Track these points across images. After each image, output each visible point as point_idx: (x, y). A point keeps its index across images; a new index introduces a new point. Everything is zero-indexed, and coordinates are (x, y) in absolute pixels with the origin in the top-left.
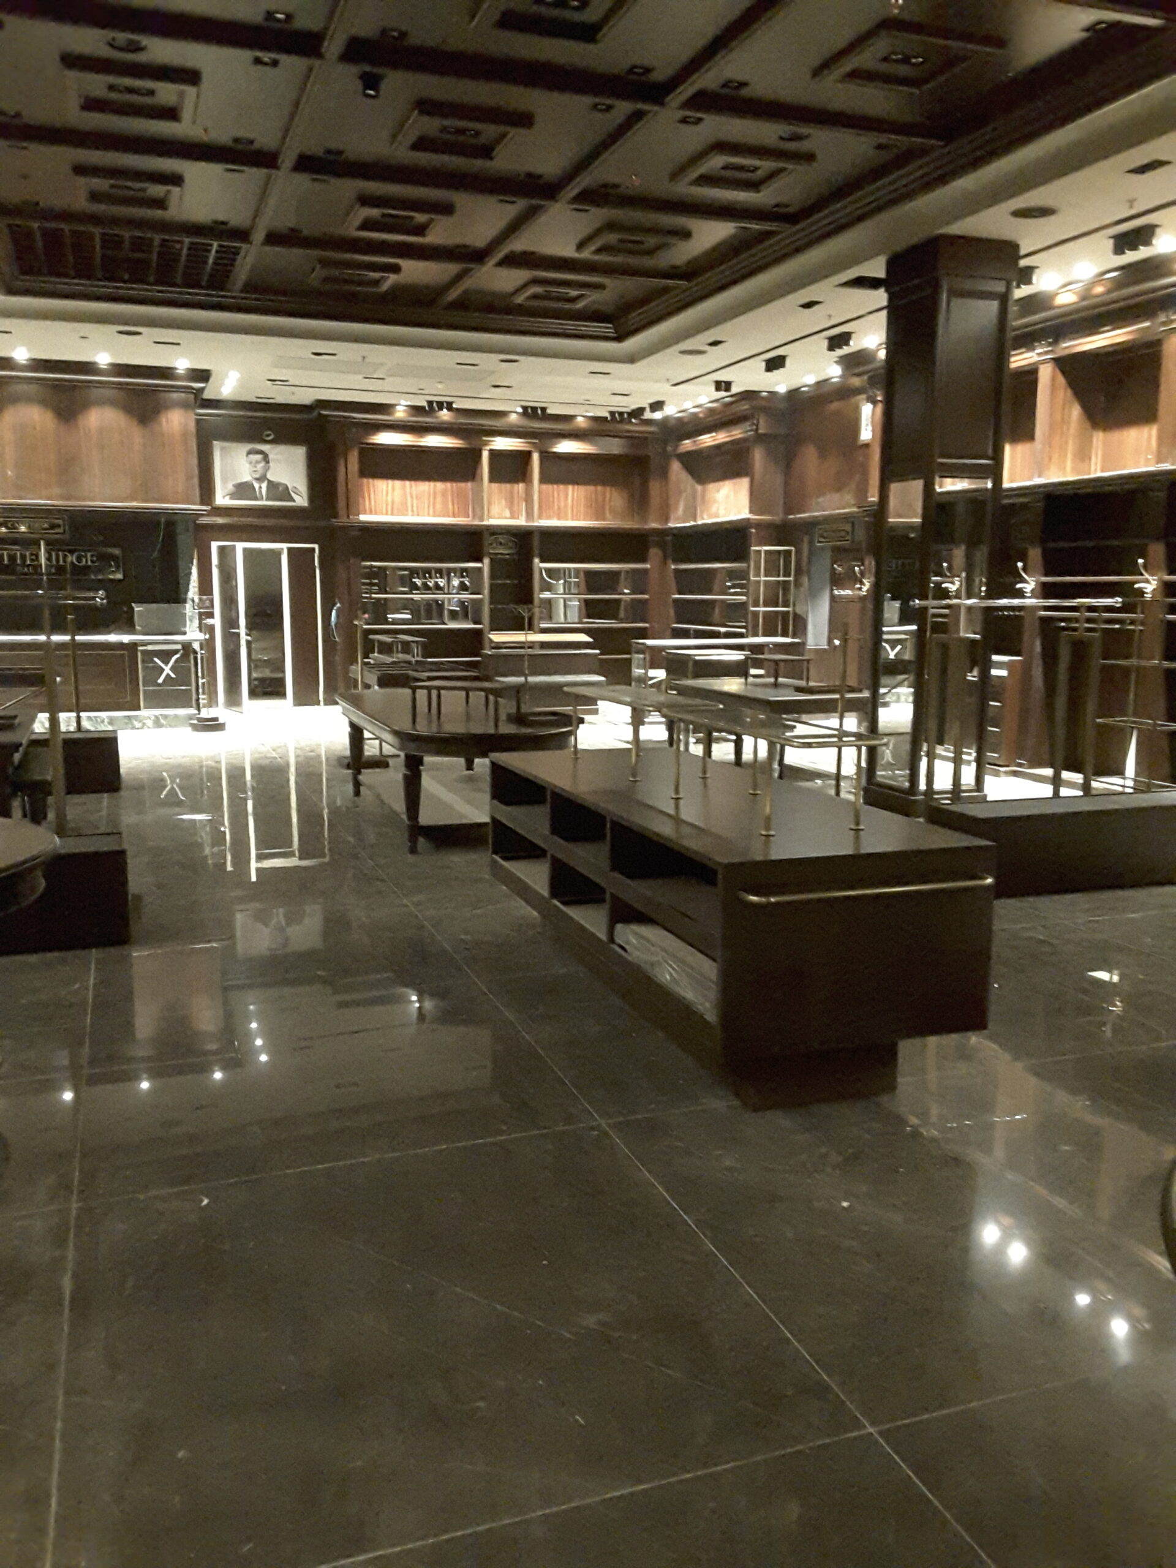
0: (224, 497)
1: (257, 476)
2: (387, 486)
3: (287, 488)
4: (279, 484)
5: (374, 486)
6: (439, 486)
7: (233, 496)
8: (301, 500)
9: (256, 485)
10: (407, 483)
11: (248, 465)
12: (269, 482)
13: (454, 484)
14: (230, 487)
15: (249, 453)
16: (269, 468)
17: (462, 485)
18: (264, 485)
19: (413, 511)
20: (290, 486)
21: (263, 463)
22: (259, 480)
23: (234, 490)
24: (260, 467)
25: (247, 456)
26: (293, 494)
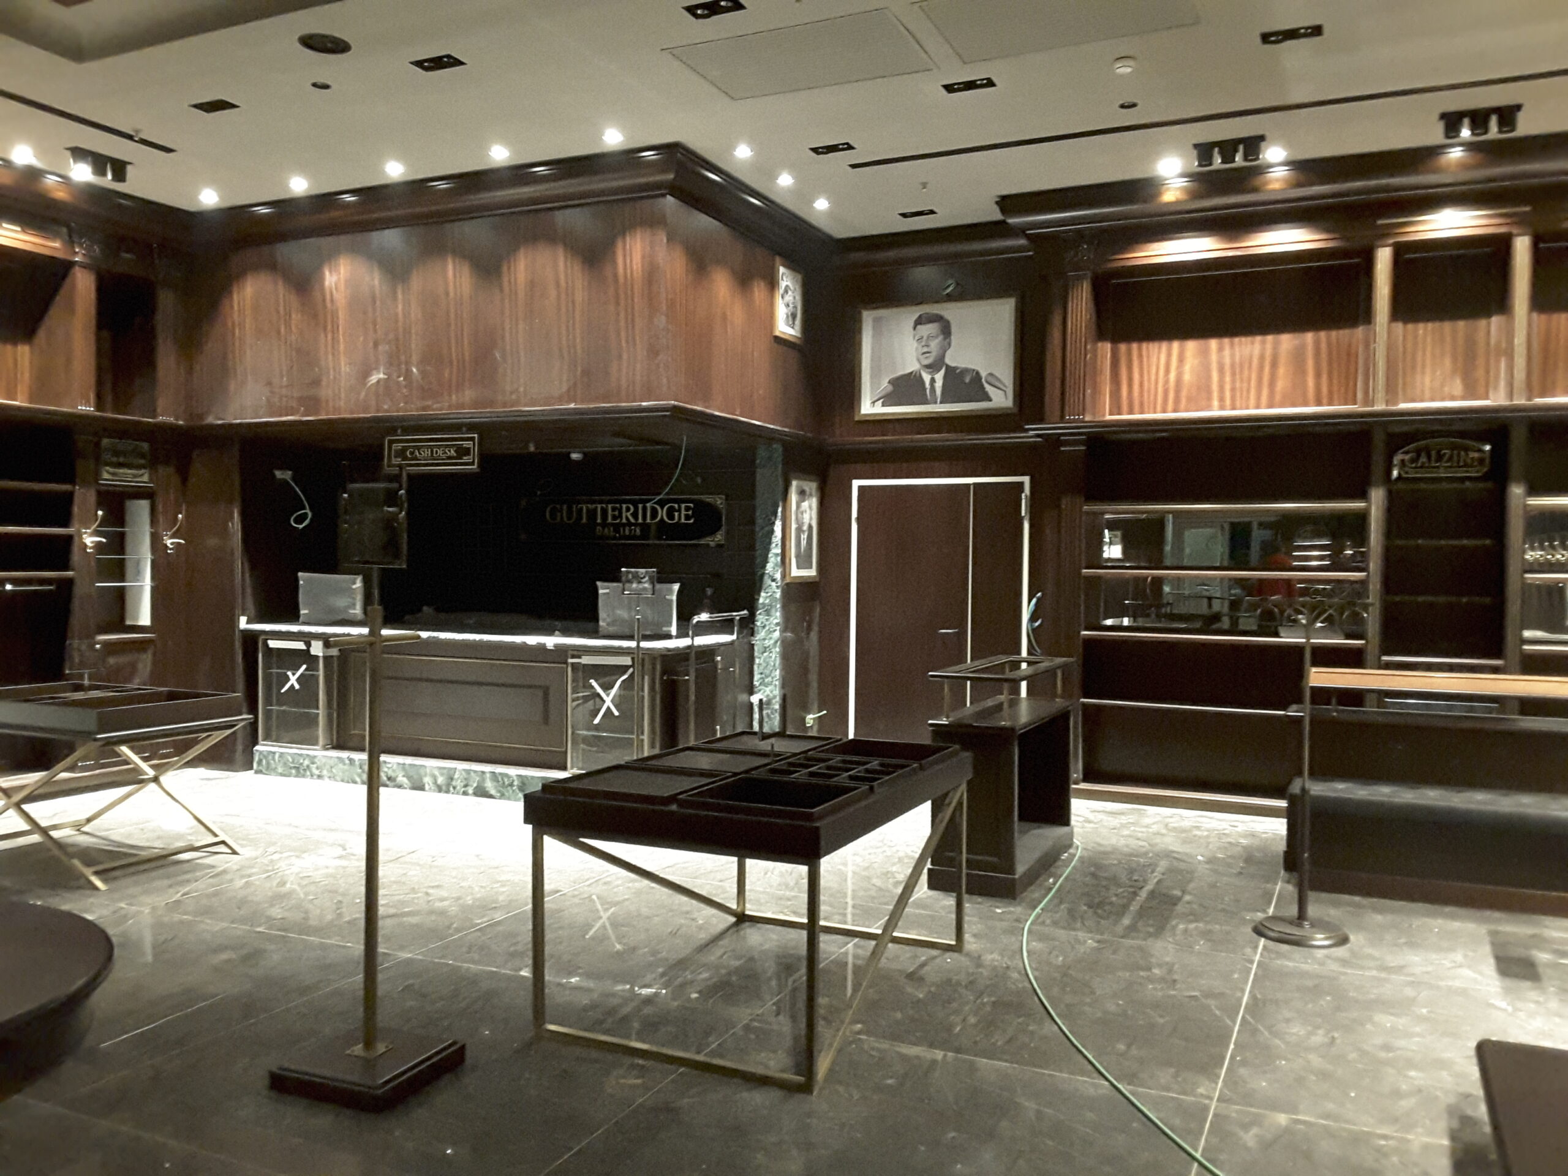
0: (874, 403)
1: (927, 362)
2: (1169, 355)
3: (978, 373)
4: (966, 371)
5: (1140, 356)
6: (1287, 341)
7: (889, 399)
8: (1001, 398)
9: (927, 378)
10: (1213, 343)
11: (915, 344)
12: (951, 372)
13: (1323, 334)
14: (884, 385)
15: (919, 322)
16: (950, 345)
18: (939, 377)
19: (1222, 399)
20: (983, 374)
21: (941, 337)
22: (933, 367)
23: (890, 388)
24: (934, 345)
25: (915, 328)
26: (988, 388)
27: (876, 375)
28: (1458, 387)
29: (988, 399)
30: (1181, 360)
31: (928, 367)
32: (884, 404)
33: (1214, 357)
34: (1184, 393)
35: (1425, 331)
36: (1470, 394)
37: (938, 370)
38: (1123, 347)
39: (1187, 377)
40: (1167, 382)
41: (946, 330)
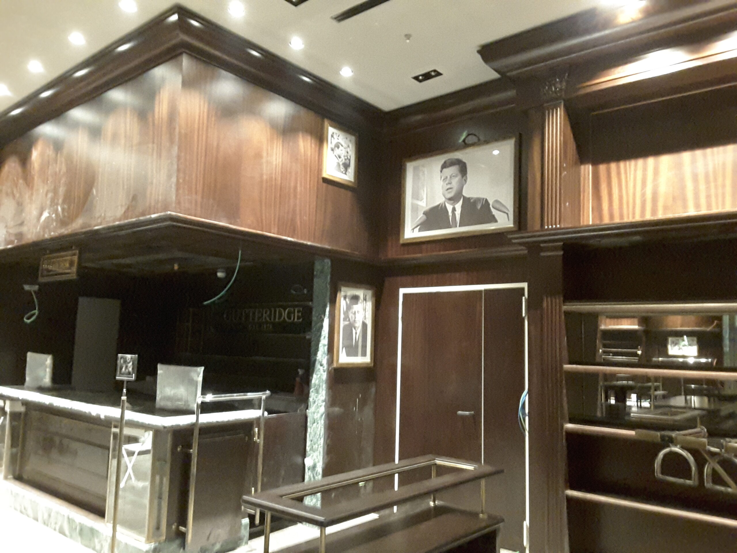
0: (413, 229)
1: (449, 196)
2: (645, 170)
3: (486, 201)
4: (478, 200)
5: (619, 174)
7: (424, 226)
8: (504, 220)
9: (450, 208)
11: (442, 183)
12: (467, 201)
14: (421, 216)
15: (444, 166)
16: (466, 181)
18: (458, 206)
20: (491, 202)
21: (459, 176)
22: (453, 200)
23: (425, 217)
24: (455, 182)
25: (441, 172)
26: (494, 212)
27: (415, 209)
29: (494, 220)
31: (450, 199)
32: (420, 230)
34: (661, 203)
37: (458, 201)
38: (602, 168)
39: (663, 189)
40: (643, 195)
41: (463, 171)
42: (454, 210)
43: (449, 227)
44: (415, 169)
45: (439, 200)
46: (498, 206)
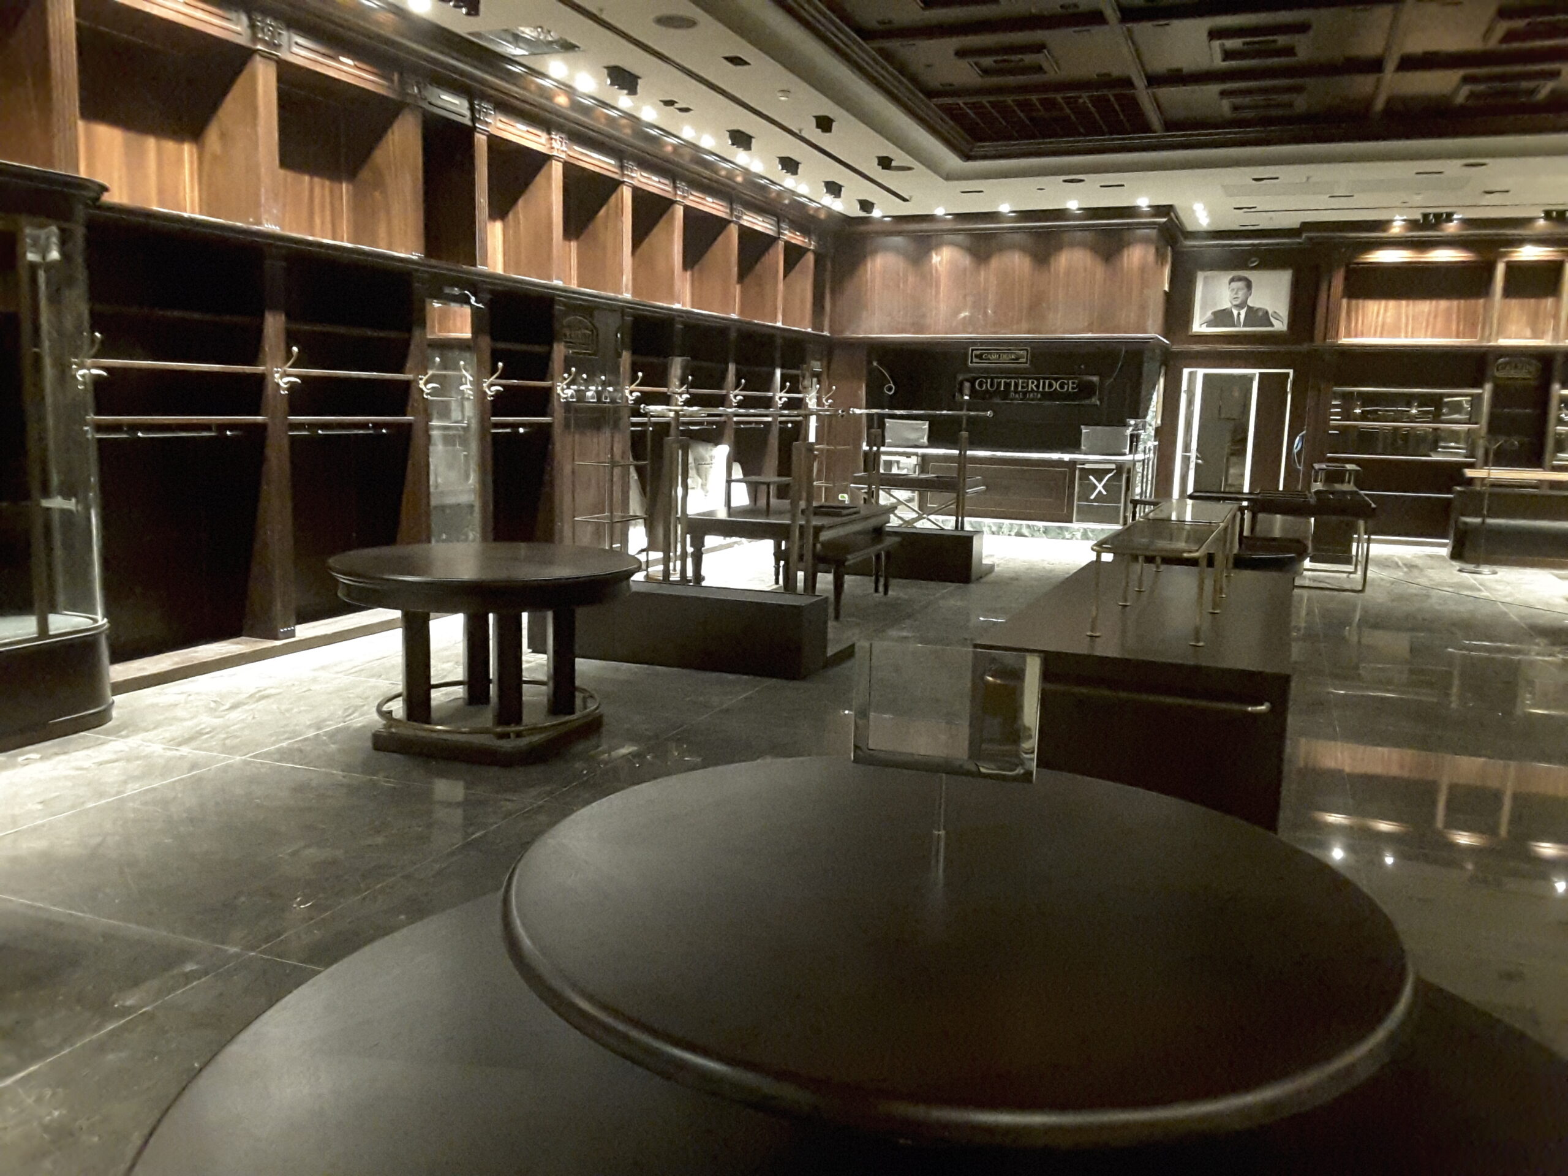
0: (1201, 325)
1: (1235, 303)
2: (1379, 307)
3: (1267, 312)
4: (1258, 309)
5: (1363, 307)
6: (1443, 304)
7: (1210, 324)
8: (1280, 325)
9: (1235, 312)
10: (1404, 302)
11: (1229, 293)
12: (1250, 309)
13: (1462, 302)
14: (1209, 315)
15: (1232, 280)
16: (1250, 294)
17: (1473, 302)
18: (1243, 312)
19: (1406, 333)
20: (1270, 312)
21: (1245, 290)
22: (1240, 306)
23: (1212, 317)
24: (1241, 294)
25: (1230, 283)
26: (1272, 319)
27: (1203, 308)
28: (1528, 332)
29: (1272, 325)
30: (1386, 311)
31: (1236, 306)
32: (1207, 326)
33: (1403, 311)
34: (1386, 327)
35: (1514, 303)
36: (1535, 336)
37: (1243, 308)
38: (1354, 302)
39: (1389, 320)
40: (1377, 322)
41: (1249, 285)
42: (1239, 314)
43: (1234, 326)
44: (1206, 278)
45: (1226, 305)
46: (1275, 316)
